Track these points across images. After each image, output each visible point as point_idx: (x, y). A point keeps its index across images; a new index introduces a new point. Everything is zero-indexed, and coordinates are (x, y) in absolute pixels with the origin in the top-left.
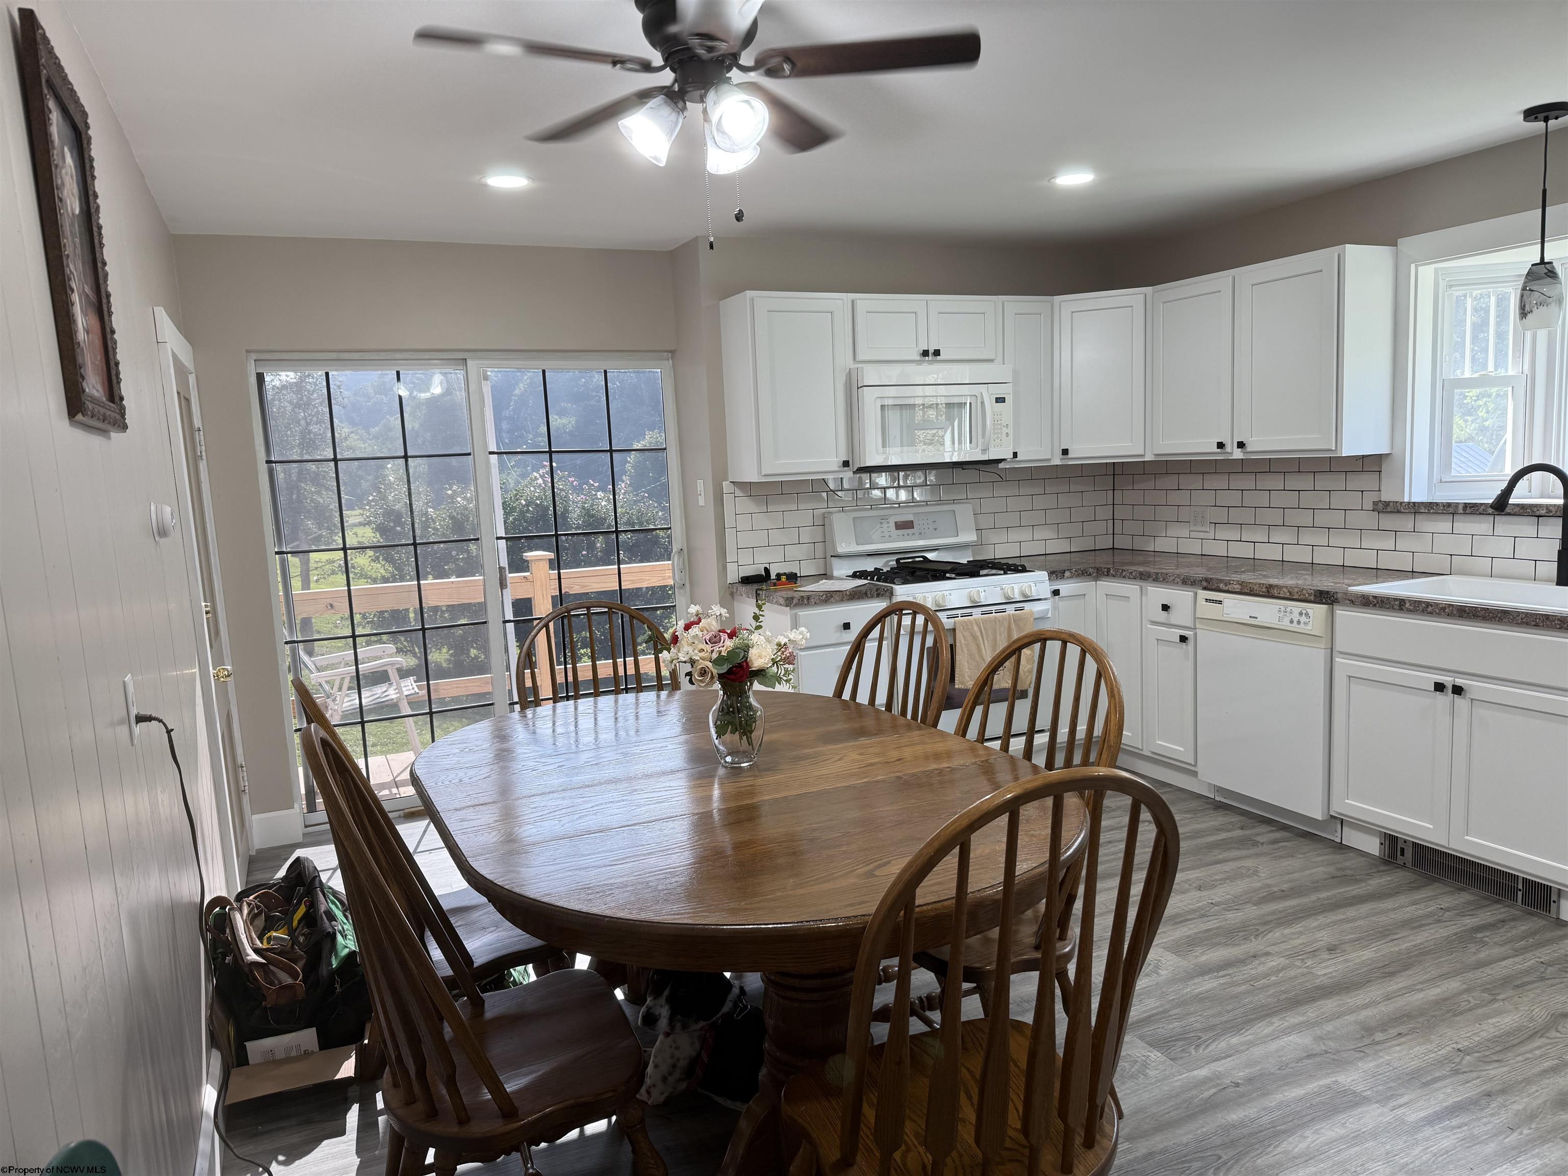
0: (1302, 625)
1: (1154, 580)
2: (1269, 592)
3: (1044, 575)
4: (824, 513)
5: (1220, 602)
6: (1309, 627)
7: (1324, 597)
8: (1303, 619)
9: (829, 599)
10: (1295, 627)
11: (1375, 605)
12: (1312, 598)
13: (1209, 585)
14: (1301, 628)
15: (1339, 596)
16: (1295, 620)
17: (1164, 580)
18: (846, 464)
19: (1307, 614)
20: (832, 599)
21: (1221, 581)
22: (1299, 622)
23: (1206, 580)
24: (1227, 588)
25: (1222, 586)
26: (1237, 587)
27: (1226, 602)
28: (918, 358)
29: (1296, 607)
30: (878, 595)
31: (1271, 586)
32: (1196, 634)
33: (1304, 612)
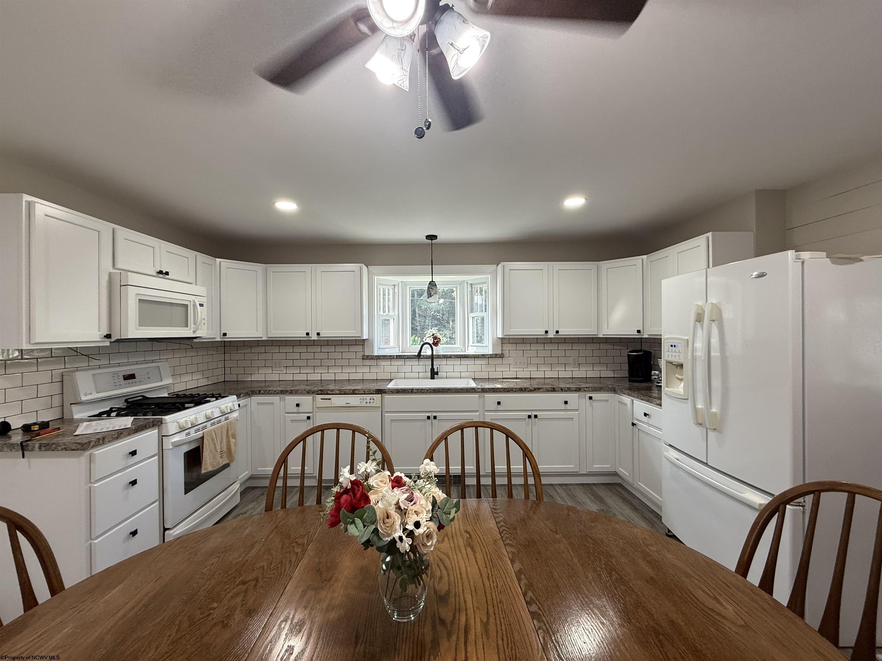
0: (371, 404)
1: (290, 393)
2: (354, 392)
3: (235, 397)
4: (62, 373)
5: (330, 399)
6: (375, 403)
7: (380, 392)
8: (372, 401)
9: (119, 436)
10: (368, 405)
11: (402, 392)
12: (374, 392)
13: (322, 392)
14: (371, 405)
15: (386, 390)
16: (368, 402)
17: (296, 392)
18: (108, 336)
19: (373, 399)
20: (122, 435)
21: (329, 390)
22: (370, 403)
23: (321, 390)
24: (332, 393)
25: (329, 392)
26: (338, 392)
27: (333, 399)
28: (155, 274)
29: (368, 397)
30: (153, 426)
31: (354, 390)
32: (313, 415)
33: (372, 398)
